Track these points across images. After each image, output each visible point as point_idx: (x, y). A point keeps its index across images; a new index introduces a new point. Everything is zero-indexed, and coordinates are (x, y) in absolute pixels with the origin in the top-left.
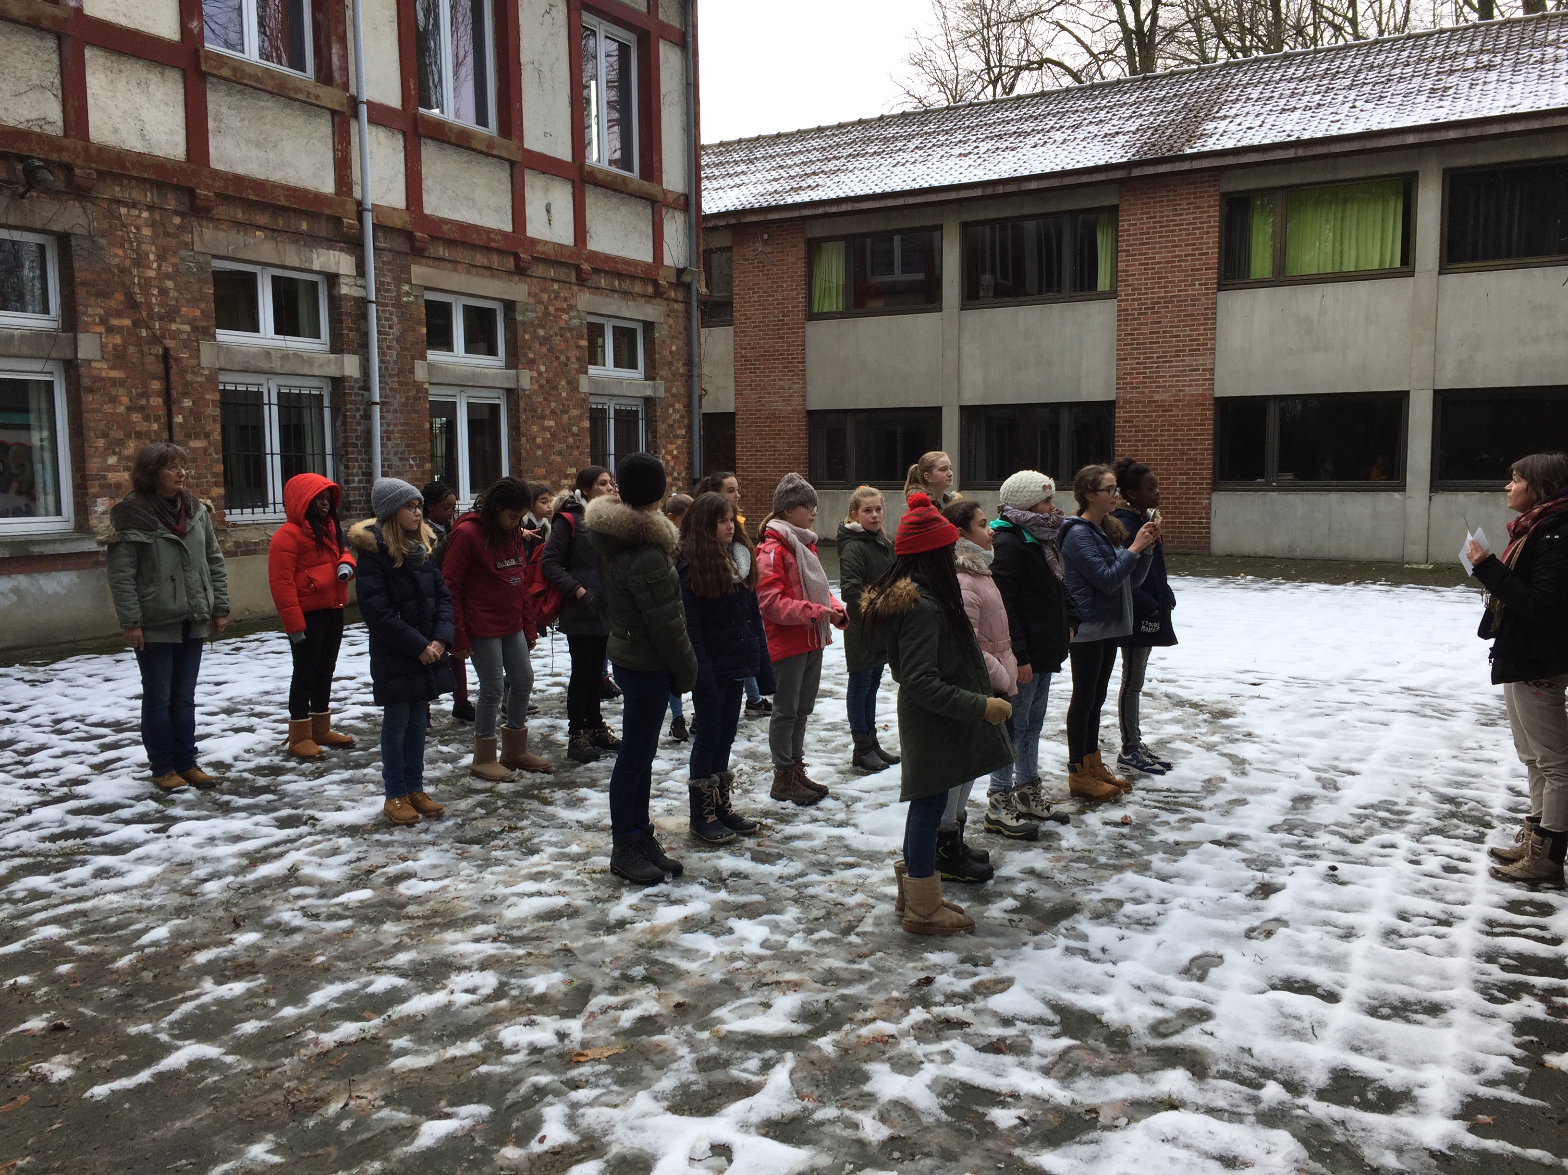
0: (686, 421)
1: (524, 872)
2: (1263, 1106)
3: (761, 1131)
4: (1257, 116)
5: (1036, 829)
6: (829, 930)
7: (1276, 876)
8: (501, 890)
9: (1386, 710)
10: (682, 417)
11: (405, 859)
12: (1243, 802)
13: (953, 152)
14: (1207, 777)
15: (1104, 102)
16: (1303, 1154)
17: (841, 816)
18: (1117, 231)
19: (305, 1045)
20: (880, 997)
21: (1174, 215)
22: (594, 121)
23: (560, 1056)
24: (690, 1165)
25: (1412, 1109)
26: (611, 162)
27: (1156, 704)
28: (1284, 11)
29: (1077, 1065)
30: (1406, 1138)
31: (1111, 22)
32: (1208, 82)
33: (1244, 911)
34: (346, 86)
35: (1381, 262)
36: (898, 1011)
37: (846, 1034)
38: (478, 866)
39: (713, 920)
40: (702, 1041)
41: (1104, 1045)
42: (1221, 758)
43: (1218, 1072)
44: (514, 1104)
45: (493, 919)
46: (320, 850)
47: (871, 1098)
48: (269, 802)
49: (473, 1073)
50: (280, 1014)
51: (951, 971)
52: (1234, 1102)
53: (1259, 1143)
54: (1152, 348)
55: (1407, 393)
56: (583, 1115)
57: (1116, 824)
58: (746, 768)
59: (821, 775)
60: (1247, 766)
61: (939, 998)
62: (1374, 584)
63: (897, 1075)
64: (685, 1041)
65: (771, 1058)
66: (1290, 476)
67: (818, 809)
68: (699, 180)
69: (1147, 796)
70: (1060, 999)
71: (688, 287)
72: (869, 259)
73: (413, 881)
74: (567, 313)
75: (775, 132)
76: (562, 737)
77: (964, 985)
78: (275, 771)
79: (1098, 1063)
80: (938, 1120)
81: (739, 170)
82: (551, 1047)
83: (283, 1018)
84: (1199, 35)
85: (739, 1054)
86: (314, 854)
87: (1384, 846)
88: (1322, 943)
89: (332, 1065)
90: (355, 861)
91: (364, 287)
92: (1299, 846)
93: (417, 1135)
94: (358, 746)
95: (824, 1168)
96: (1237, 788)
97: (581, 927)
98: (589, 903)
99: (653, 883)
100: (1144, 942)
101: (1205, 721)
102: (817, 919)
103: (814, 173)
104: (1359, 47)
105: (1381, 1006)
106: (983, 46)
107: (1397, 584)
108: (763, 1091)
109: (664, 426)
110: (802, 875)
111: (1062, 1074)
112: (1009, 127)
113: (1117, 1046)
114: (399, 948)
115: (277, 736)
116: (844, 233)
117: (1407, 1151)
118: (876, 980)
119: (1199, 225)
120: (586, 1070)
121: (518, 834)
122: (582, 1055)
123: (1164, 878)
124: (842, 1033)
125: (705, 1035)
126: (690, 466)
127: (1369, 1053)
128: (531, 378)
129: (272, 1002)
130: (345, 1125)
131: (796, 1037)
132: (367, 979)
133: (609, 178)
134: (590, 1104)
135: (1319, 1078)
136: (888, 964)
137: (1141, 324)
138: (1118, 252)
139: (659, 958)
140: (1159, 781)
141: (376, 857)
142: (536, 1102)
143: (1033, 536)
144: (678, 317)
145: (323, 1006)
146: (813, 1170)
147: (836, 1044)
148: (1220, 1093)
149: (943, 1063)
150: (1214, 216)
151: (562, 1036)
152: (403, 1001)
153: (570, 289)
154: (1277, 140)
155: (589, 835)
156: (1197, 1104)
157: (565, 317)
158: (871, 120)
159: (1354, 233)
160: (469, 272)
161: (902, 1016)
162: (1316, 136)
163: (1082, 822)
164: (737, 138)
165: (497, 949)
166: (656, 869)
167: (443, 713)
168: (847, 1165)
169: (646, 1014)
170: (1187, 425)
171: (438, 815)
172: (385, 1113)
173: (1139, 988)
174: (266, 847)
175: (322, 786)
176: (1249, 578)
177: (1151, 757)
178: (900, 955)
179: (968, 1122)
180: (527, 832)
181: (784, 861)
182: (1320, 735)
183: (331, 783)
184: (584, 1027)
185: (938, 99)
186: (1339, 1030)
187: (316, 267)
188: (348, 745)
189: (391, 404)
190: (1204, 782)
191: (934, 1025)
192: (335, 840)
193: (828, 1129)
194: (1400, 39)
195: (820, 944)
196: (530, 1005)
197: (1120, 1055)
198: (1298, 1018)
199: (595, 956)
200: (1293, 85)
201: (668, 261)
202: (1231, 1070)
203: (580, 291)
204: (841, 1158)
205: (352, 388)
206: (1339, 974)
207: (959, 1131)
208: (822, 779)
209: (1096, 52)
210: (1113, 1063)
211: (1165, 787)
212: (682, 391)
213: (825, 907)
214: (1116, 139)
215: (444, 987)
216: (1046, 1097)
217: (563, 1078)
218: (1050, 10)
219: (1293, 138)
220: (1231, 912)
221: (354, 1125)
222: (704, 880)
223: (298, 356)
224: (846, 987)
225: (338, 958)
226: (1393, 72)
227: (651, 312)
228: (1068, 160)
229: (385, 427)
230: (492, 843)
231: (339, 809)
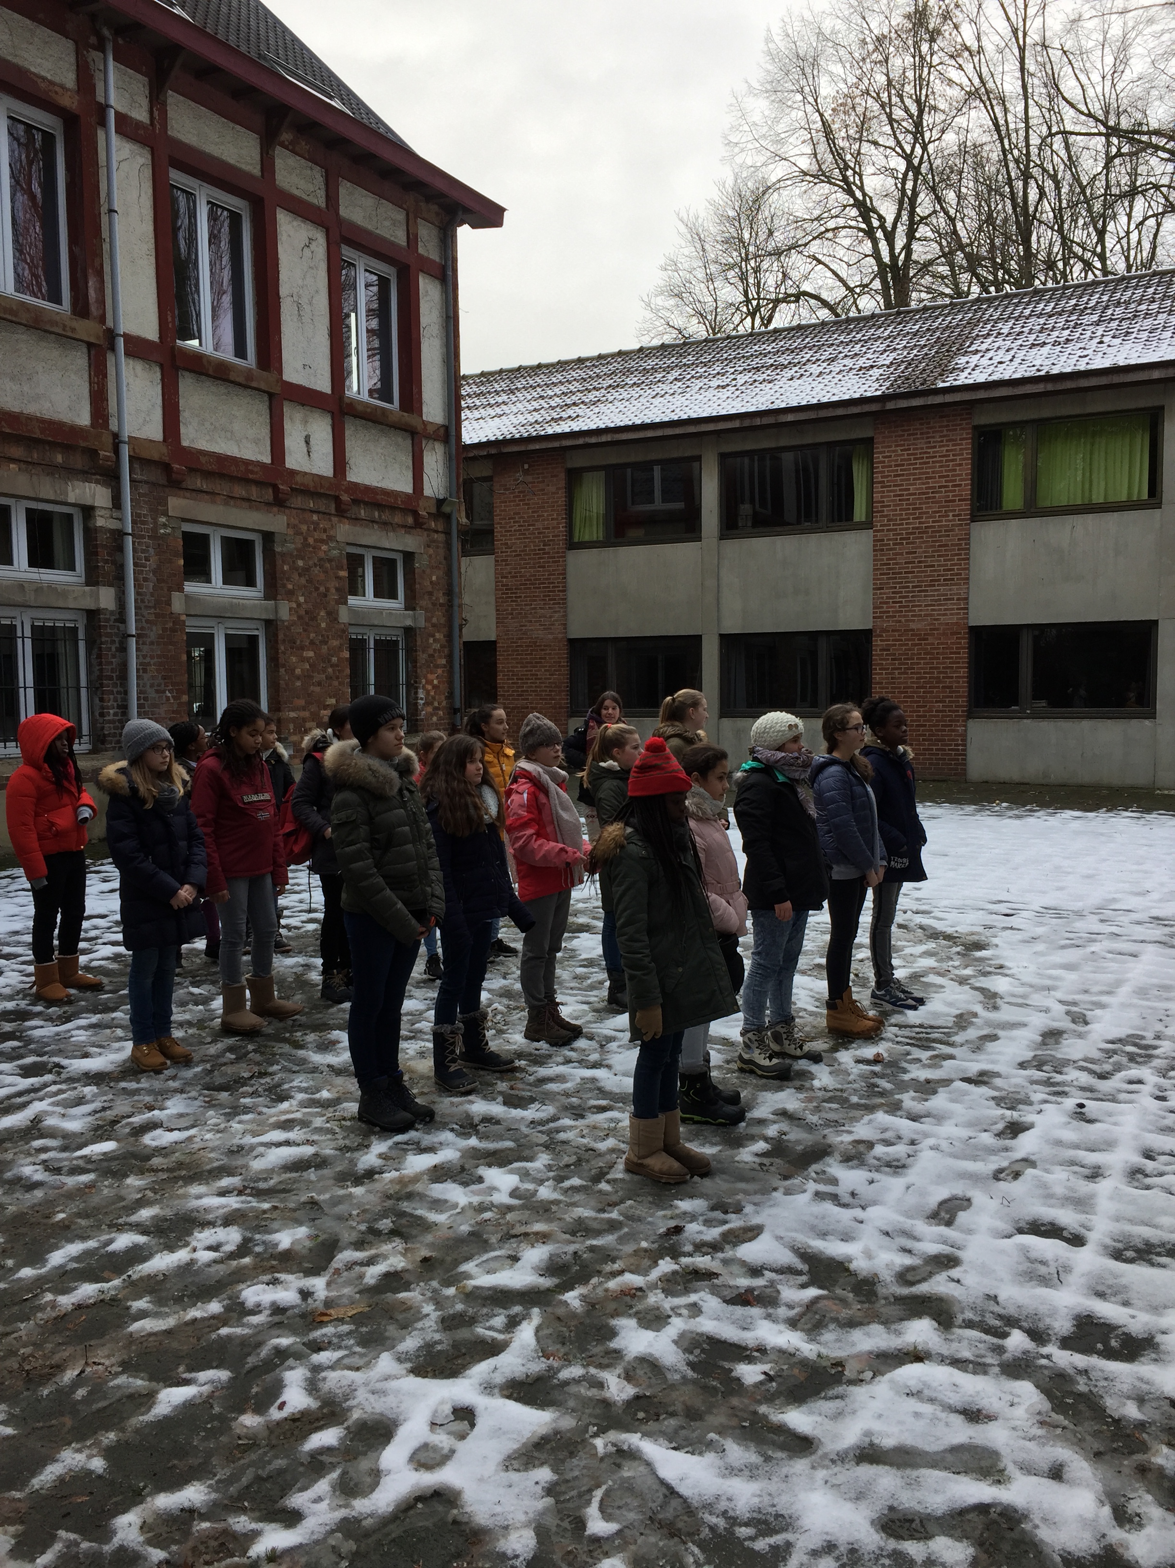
0: (446, 651)
1: (273, 1120)
2: (1007, 1356)
3: (505, 1392)
4: (1007, 351)
5: (788, 1069)
6: (580, 1178)
7: (1027, 1115)
8: (249, 1140)
9: (1135, 941)
10: (442, 646)
11: (151, 1108)
12: (994, 1038)
13: (712, 384)
14: (959, 1012)
15: (859, 336)
16: (1046, 1405)
17: (594, 1057)
18: (872, 463)
19: (41, 1308)
20: (629, 1248)
21: (928, 448)
22: (353, 351)
23: (303, 1316)
24: (432, 1430)
25: (1154, 1356)
26: (371, 392)
27: (910, 936)
28: (1034, 246)
29: (824, 1316)
30: (1148, 1387)
31: (866, 256)
32: (960, 317)
33: (993, 1151)
34: (102, 319)
35: (1130, 494)
36: (646, 1262)
37: (594, 1288)
38: (225, 1114)
39: (463, 1169)
40: (448, 1297)
41: (851, 1295)
42: (973, 992)
43: (964, 1321)
44: (254, 1368)
45: (239, 1170)
46: (63, 1099)
47: (617, 1355)
48: (13, 1049)
49: (214, 1336)
50: (16, 1276)
51: (701, 1218)
52: (978, 1352)
53: (1002, 1395)
54: (907, 578)
55: (1155, 623)
56: (324, 1379)
57: (868, 1062)
58: (500, 1008)
59: (575, 1014)
60: (998, 1000)
61: (688, 1248)
62: (1126, 810)
63: (643, 1331)
64: (431, 1298)
65: (517, 1315)
66: (1044, 703)
67: (572, 1050)
68: (458, 410)
69: (900, 1033)
70: (809, 1247)
71: (448, 517)
72: (629, 488)
73: (159, 1131)
74: (327, 544)
75: (536, 363)
76: (315, 977)
77: (713, 1234)
78: (21, 1015)
79: (845, 1313)
80: (684, 1377)
81: (500, 400)
82: (293, 1307)
83: (20, 1279)
84: (952, 270)
85: (485, 1311)
86: (57, 1104)
87: (1131, 1082)
88: (1069, 1184)
89: (68, 1329)
90: (100, 1111)
91: (120, 520)
92: (1048, 1083)
93: (154, 1403)
94: (107, 988)
95: (569, 1431)
96: (989, 1023)
97: (329, 1178)
98: (337, 1152)
99: (402, 1130)
100: (894, 1185)
101: (958, 953)
102: (568, 1166)
103: (574, 404)
104: (1106, 283)
105: (1125, 1249)
106: (741, 279)
107: (1149, 811)
108: (508, 1350)
109: (425, 656)
110: (554, 1119)
111: (809, 1326)
112: (766, 359)
113: (864, 1295)
114: (142, 1203)
115: (24, 978)
116: (604, 463)
117: (1149, 1400)
118: (626, 1230)
119: (951, 457)
120: (329, 1330)
121: (268, 1080)
122: (326, 1315)
123: (914, 1118)
124: (590, 1287)
125: (451, 1291)
126: (450, 696)
127: (1113, 1299)
128: (291, 609)
129: (10, 1263)
130: (81, 1393)
131: (543, 1292)
132: (107, 1237)
133: (369, 410)
134: (332, 1367)
135: (1063, 1326)
136: (638, 1212)
137: (897, 554)
138: (873, 483)
139: (407, 1210)
140: (912, 1017)
141: (122, 1106)
142: (278, 1366)
143: (784, 775)
144: (438, 547)
145: (61, 1266)
146: (556, 1432)
147: (583, 1298)
148: (965, 1342)
149: (690, 1317)
150: (966, 449)
151: (305, 1294)
152: (145, 1259)
153: (330, 520)
154: (1027, 375)
155: (339, 1080)
156: (942, 1355)
157: (324, 547)
158: (631, 352)
159: (1102, 464)
160: (226, 504)
161: (651, 1267)
162: (1065, 371)
163: (836, 1060)
164: (498, 368)
165: (242, 1202)
166: (408, 1116)
167: (196, 952)
168: (591, 1427)
169: (392, 1269)
170: (943, 653)
171: (186, 1061)
172: (122, 1380)
173: (887, 1234)
174: (9, 1097)
175: (69, 1031)
176: (1004, 805)
177: (904, 992)
178: (650, 1202)
179: (714, 1378)
180: (277, 1078)
181: (536, 1105)
182: (1070, 967)
183: (79, 1028)
184: (329, 1284)
185: (698, 330)
186: (1083, 1275)
187: (71, 499)
188: (97, 988)
189: (146, 635)
190: (956, 1017)
191: (682, 1276)
192: (80, 1089)
193: (573, 1389)
194: (1145, 276)
195: (570, 1192)
196: (274, 1263)
197: (866, 1305)
198: (1043, 1263)
199: (341, 1209)
200: (1042, 321)
201: (428, 492)
202: (977, 1319)
203: (340, 522)
204: (586, 1420)
205: (108, 620)
206: (1084, 1216)
207: (705, 1388)
208: (576, 1018)
209: (852, 286)
210: (859, 1314)
211: (918, 1022)
212: (443, 620)
213: (576, 1154)
214: (871, 373)
215: (187, 1244)
216: (792, 1351)
217: (305, 1340)
218: (806, 245)
219: (1042, 373)
220: (979, 1153)
221: (90, 1393)
222: (455, 1126)
223: (51, 588)
224: (594, 1238)
225: (79, 1215)
226: (1139, 308)
227: (410, 542)
228: (824, 392)
229: (141, 660)
230: (241, 1090)
231: (86, 1055)
